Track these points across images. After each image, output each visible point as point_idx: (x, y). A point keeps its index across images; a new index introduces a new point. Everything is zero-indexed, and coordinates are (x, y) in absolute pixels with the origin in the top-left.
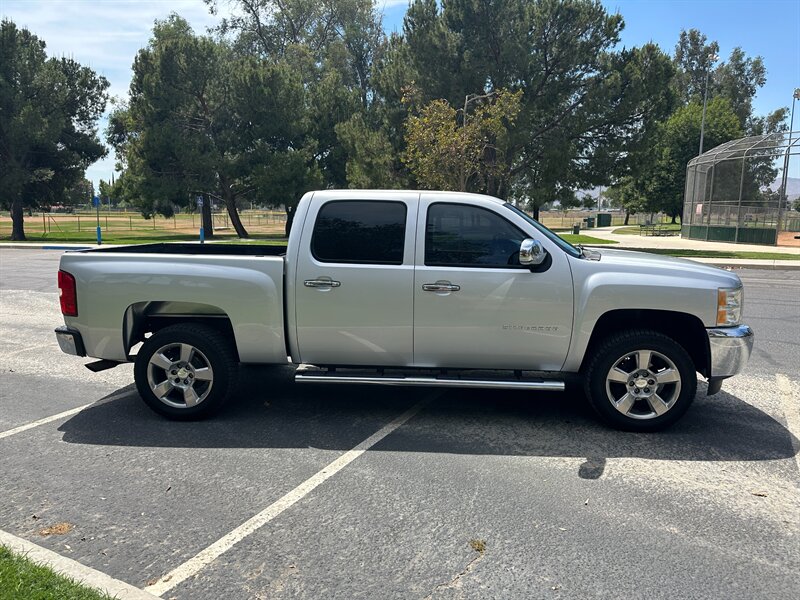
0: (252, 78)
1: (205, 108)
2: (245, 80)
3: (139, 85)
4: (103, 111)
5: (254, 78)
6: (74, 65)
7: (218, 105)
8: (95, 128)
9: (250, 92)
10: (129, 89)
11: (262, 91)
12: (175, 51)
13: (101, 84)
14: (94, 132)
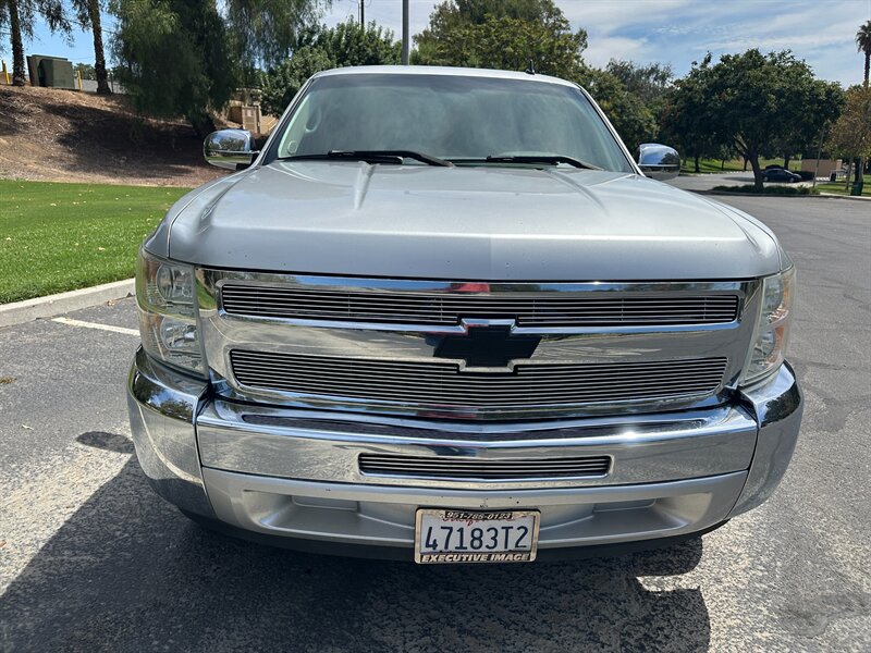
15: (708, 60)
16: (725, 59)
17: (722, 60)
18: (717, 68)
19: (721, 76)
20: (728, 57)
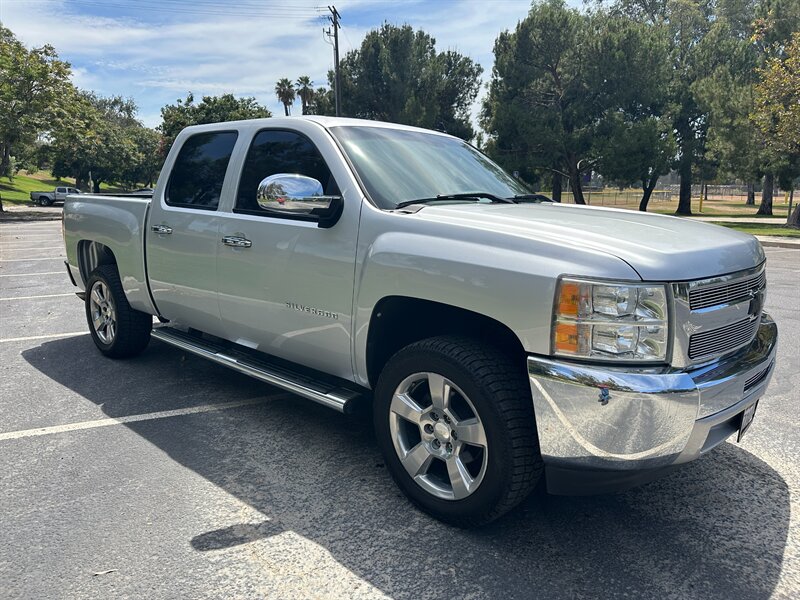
0: (605, 43)
1: (558, 83)
2: (597, 47)
3: (499, 67)
4: (475, 96)
5: (607, 43)
6: (457, 57)
7: (573, 77)
8: (468, 113)
9: (601, 59)
10: (492, 72)
11: (614, 56)
12: (530, 28)
13: (476, 70)
14: (468, 117)
15: (191, 99)
16: (207, 100)
17: (204, 101)
18: (202, 107)
19: (207, 114)
20: (209, 98)
